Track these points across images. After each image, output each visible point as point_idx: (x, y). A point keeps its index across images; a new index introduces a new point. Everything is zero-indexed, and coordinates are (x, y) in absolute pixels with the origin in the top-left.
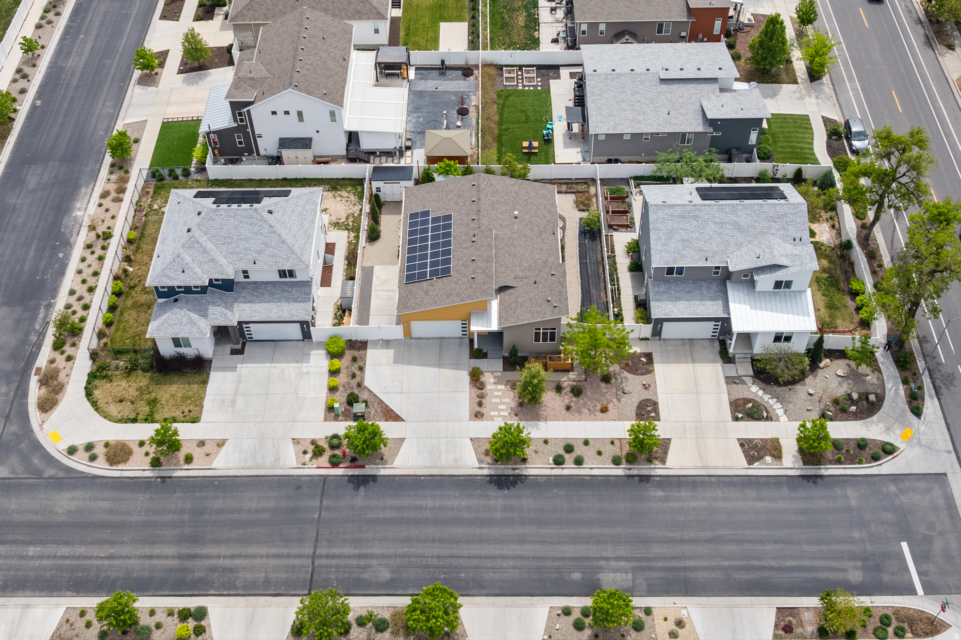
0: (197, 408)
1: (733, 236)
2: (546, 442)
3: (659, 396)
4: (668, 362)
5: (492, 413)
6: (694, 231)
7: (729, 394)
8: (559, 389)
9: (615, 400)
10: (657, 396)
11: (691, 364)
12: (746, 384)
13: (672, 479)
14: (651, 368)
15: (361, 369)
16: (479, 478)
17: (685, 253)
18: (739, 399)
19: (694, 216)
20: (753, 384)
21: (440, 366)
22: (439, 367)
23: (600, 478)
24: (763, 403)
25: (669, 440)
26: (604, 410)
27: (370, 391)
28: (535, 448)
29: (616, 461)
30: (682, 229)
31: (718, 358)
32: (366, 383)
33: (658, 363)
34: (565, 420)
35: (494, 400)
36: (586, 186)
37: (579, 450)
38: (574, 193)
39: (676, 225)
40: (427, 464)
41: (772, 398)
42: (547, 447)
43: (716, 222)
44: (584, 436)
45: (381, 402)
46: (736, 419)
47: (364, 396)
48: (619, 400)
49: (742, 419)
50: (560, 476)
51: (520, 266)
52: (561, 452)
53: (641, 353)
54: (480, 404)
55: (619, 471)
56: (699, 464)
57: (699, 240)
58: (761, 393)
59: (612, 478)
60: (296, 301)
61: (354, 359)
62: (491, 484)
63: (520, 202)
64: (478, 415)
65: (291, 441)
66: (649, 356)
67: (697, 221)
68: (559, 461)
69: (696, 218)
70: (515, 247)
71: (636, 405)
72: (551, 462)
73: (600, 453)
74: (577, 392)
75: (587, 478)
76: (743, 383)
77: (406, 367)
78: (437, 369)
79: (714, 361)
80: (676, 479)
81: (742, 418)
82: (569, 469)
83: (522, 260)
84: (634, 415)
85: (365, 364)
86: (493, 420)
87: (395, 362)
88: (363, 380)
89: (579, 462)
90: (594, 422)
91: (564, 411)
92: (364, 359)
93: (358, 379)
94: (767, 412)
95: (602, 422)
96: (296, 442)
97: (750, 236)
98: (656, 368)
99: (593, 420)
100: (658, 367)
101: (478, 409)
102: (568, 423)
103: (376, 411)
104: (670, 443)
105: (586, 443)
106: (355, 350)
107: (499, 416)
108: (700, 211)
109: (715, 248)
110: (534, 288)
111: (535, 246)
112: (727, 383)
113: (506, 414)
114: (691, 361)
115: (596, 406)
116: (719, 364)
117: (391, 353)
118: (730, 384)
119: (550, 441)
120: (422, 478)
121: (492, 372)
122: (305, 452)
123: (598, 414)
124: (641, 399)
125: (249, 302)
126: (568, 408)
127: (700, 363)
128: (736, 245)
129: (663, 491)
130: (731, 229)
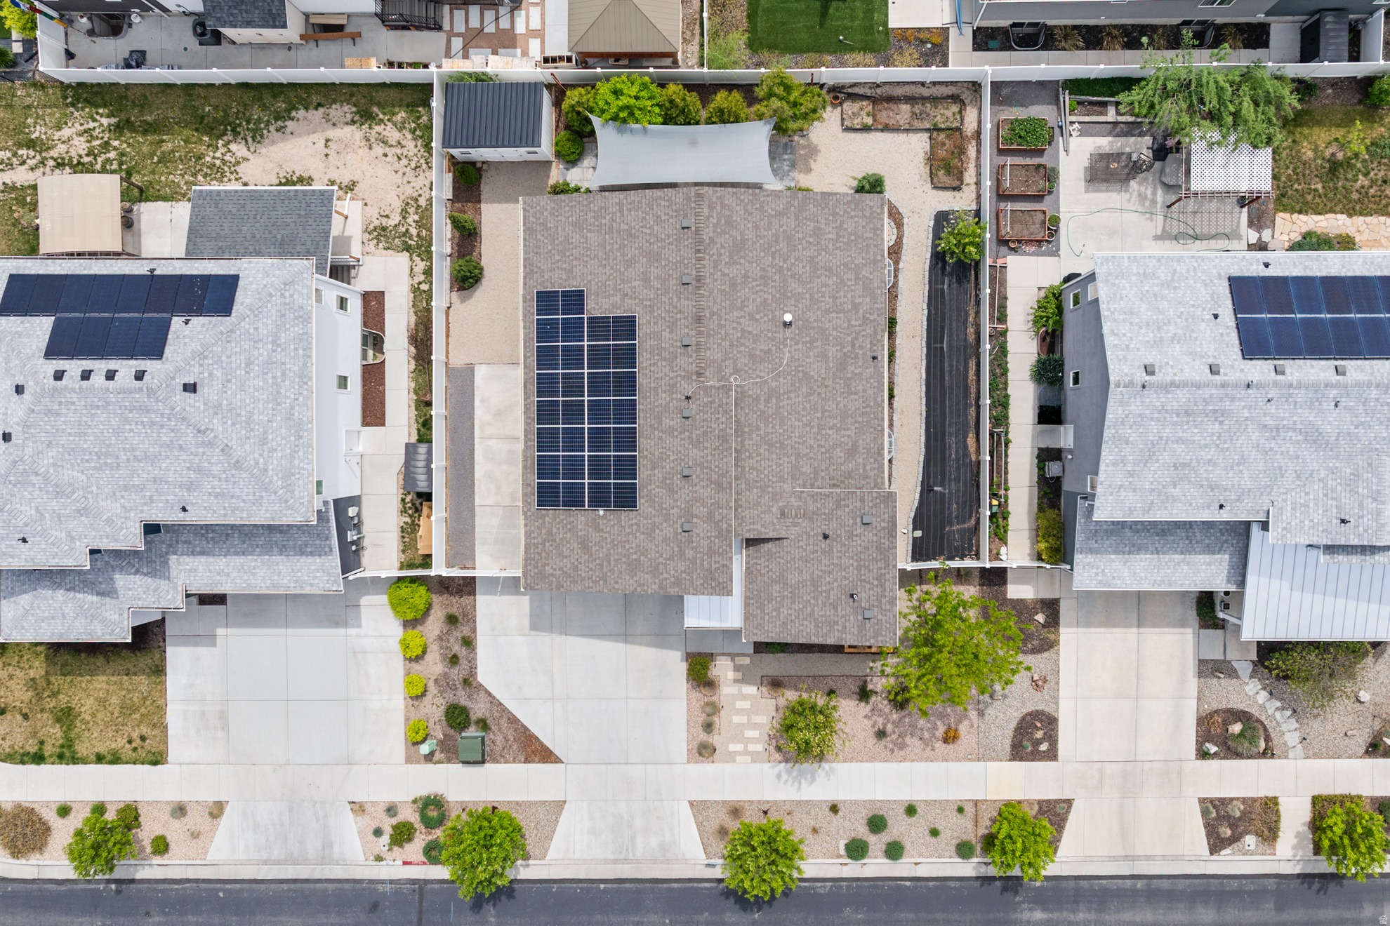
0: (156, 732)
1: (1298, 457)
2: (834, 809)
3: (1061, 702)
4: (1088, 624)
5: (732, 747)
6: (1206, 446)
7: (1199, 699)
8: (864, 694)
9: (973, 714)
10: (1057, 704)
11: (1135, 630)
12: (1238, 677)
13: (1064, 884)
14: (1052, 637)
15: (468, 643)
16: (707, 885)
17: (1176, 492)
18: (1216, 712)
19: (1215, 411)
20: (1251, 677)
21: (626, 636)
22: (626, 642)
23: (931, 884)
24: (1263, 718)
25: (1069, 802)
26: (950, 737)
27: (490, 695)
28: (813, 823)
29: (964, 850)
30: (1180, 440)
31: (1192, 614)
32: (482, 677)
33: (1069, 625)
34: (873, 759)
35: (736, 719)
36: (955, 108)
37: (898, 828)
38: (927, 130)
39: (1167, 432)
40: (611, 857)
41: (1283, 709)
42: (836, 820)
43: (1265, 426)
44: (907, 795)
45: (513, 720)
46: (1203, 755)
47: (478, 709)
48: (981, 714)
49: (1215, 756)
50: (858, 879)
51: (794, 478)
52: (862, 832)
53: (1036, 601)
54: (708, 727)
55: (967, 868)
56: (1119, 852)
57: (1215, 464)
58: (1263, 695)
59: (952, 884)
60: (303, 553)
61: (452, 620)
62: (727, 898)
63: (799, 269)
64: (705, 751)
65: (348, 807)
66: (1051, 607)
67: (1221, 423)
68: (857, 850)
69: (1219, 415)
70: (782, 420)
71: (1013, 724)
72: (842, 852)
73: (934, 833)
74: (900, 700)
75: (908, 883)
76: (1232, 673)
77: (558, 639)
78: (621, 646)
79: (1182, 624)
80: (1072, 884)
81: (1215, 753)
82: (875, 866)
83: (798, 455)
84: (1008, 748)
85: (474, 630)
86: (734, 761)
87: (534, 627)
88: (472, 671)
89: (894, 851)
90: (929, 764)
91: (872, 741)
92: (470, 618)
93: (464, 665)
94: (1268, 739)
95: (944, 764)
96: (359, 808)
97: (1337, 457)
98: (1062, 638)
99: (927, 760)
100: (1068, 635)
101: (703, 737)
102: (879, 765)
103: (506, 740)
104: (1070, 807)
105: (911, 810)
106: (451, 594)
107: (745, 752)
108: (1233, 400)
109: (1247, 483)
110: (823, 552)
111: (830, 406)
112: (1200, 674)
113: (759, 748)
114: (1135, 622)
115: (935, 728)
116: (1190, 630)
117: (525, 601)
118: (1206, 677)
119: (841, 806)
120: (602, 886)
121: (733, 656)
122: (378, 832)
123: (939, 745)
124: (1025, 711)
125: (202, 553)
126: (881, 734)
127: (1154, 626)
128: (1298, 477)
129: (1044, 910)
130: (1298, 442)
